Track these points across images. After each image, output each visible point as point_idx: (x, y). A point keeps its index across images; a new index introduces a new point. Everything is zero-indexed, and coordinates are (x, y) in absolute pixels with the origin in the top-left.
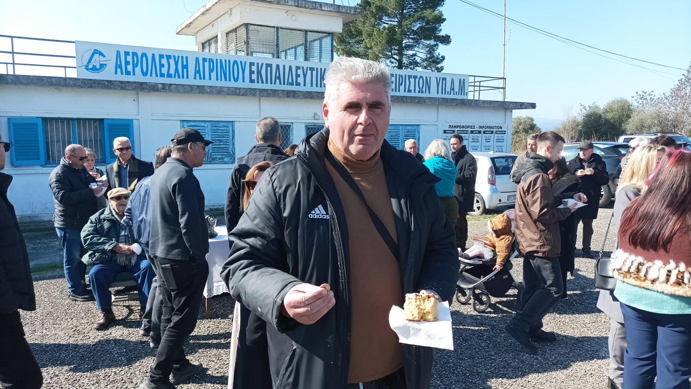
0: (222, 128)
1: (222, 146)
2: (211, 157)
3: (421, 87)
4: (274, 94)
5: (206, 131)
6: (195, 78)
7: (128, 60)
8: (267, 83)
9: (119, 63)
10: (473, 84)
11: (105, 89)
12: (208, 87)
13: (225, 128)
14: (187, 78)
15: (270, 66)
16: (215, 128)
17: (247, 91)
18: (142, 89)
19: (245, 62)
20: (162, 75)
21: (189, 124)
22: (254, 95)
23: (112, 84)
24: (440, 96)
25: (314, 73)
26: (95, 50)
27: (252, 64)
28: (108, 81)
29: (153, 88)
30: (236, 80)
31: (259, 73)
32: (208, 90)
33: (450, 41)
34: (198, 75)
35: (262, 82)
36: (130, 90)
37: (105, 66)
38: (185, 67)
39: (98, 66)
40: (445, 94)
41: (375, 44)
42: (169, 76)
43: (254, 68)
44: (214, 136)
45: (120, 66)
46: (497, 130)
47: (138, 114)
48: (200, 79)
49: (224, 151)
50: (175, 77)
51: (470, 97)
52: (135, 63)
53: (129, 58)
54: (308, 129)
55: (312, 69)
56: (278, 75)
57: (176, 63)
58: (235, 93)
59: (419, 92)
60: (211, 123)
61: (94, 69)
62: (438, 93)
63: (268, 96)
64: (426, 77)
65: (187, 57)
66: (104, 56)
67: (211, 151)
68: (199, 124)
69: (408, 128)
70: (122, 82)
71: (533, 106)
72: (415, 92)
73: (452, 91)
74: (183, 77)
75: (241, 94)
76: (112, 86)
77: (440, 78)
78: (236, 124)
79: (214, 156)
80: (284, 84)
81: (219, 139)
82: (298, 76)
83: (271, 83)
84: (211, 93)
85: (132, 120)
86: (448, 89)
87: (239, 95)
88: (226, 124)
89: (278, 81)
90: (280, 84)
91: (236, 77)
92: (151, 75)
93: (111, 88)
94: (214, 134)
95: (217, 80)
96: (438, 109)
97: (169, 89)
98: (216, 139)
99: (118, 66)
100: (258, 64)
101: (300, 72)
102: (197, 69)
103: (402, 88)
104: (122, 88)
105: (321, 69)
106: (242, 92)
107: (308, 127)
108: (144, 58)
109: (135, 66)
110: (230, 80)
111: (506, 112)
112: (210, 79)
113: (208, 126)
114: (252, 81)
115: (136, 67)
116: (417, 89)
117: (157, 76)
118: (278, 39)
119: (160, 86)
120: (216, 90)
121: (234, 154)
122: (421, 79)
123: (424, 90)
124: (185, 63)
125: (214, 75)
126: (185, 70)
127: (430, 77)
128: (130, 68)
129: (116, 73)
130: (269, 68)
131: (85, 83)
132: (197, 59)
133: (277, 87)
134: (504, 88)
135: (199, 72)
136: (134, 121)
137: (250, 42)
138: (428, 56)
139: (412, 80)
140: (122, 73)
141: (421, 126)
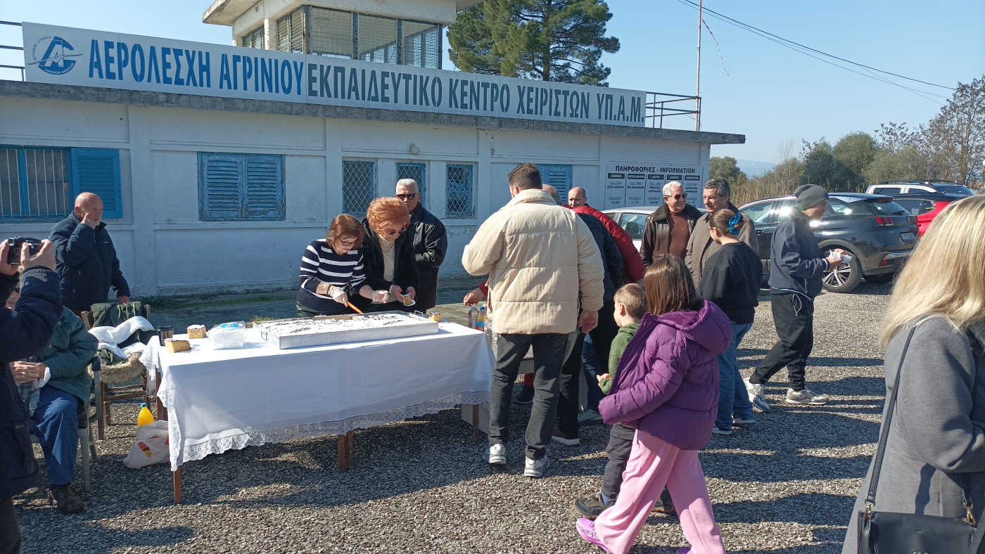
0: (266, 166)
1: (266, 193)
2: (247, 211)
3: (574, 107)
4: (346, 112)
5: (239, 170)
6: (221, 87)
7: (111, 55)
8: (336, 96)
9: (95, 60)
10: (652, 106)
11: (71, 99)
12: (241, 101)
13: (270, 166)
14: (209, 85)
15: (342, 70)
16: (254, 165)
17: (303, 108)
18: (132, 101)
19: (302, 64)
20: (167, 81)
21: (211, 158)
22: (315, 114)
23: (82, 92)
24: (603, 121)
25: (411, 82)
26: (56, 38)
27: (312, 67)
28: (74, 87)
29: (151, 100)
30: (287, 91)
31: (324, 81)
32: (241, 105)
33: (619, 47)
34: (225, 82)
35: (329, 96)
36: (113, 102)
37: (72, 64)
38: (205, 68)
39: (61, 64)
40: (611, 119)
41: (509, 49)
42: (179, 82)
43: (316, 73)
44: (252, 177)
45: (98, 65)
46: (688, 174)
47: (127, 141)
48: (230, 88)
49: (268, 201)
50: (188, 84)
51: (648, 124)
52: (123, 59)
53: (113, 53)
54: (401, 168)
55: (407, 77)
56: (353, 85)
57: (191, 63)
58: (284, 110)
59: (571, 115)
60: (247, 157)
61: (55, 68)
62: (600, 118)
63: (338, 116)
64: (583, 94)
65: (207, 54)
66: (71, 48)
67: (247, 201)
68: (227, 158)
69: (555, 169)
70: (98, 89)
71: (740, 139)
72: (565, 116)
73: (621, 116)
74: (201, 85)
75: (294, 112)
76: (81, 96)
77: (603, 95)
78: (287, 159)
79: (253, 209)
80: (363, 99)
81: (259, 181)
82: (385, 86)
83: (343, 97)
84: (245, 109)
85: (117, 150)
86: (615, 112)
87: (290, 114)
88: (271, 159)
89: (353, 94)
90: (358, 98)
91: (287, 86)
92: (149, 80)
93: (80, 98)
94: (251, 174)
95: (257, 90)
96: (600, 141)
97: (177, 102)
98: (256, 181)
99: (94, 65)
100: (322, 67)
101: (388, 81)
102: (225, 73)
103: (546, 108)
104: (98, 99)
105: (421, 77)
106: (296, 109)
107: (401, 165)
108: (137, 53)
109: (122, 64)
110: (277, 91)
111: (700, 147)
112: (245, 88)
113: (241, 163)
114: (312, 93)
115: (125, 66)
116: (569, 111)
117: (158, 81)
118: (355, 30)
119: (162, 98)
120: (254, 105)
121: (284, 205)
122: (575, 97)
123: (579, 112)
124: (204, 63)
125: (251, 82)
126: (205, 74)
127: (588, 94)
128: (114, 68)
129: (91, 75)
130: (339, 74)
131: (36, 90)
132: (224, 58)
133: (352, 102)
134: (698, 112)
135: (227, 77)
136: (120, 152)
137: (312, 34)
138: (586, 67)
139: (561, 97)
140: (101, 76)
141: (574, 167)
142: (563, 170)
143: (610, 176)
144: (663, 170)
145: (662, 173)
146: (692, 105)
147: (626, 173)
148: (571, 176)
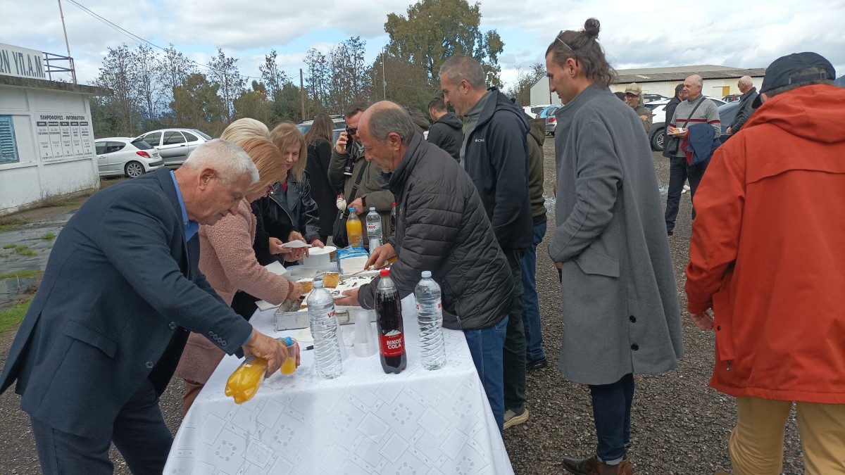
40: (25, 73)
46: (81, 121)
62: (18, 74)
69: (2, 119)
73: (31, 70)
77: (16, 53)
96: (26, 94)
111: (83, 99)
127: (7, 51)
134: (72, 70)
141: (14, 118)
142: (6, 120)
143: (38, 124)
144: (68, 118)
145: (68, 121)
146: (66, 64)
147: (47, 121)
148: (12, 126)
